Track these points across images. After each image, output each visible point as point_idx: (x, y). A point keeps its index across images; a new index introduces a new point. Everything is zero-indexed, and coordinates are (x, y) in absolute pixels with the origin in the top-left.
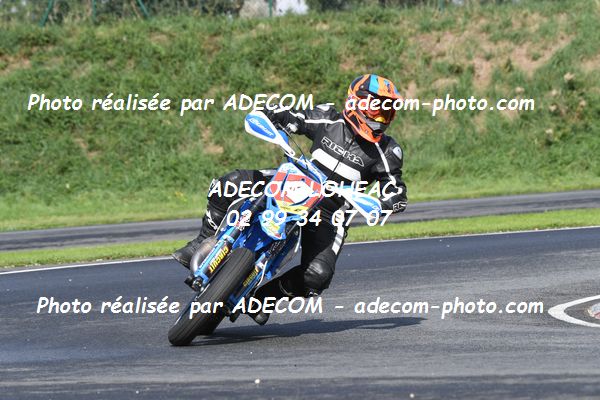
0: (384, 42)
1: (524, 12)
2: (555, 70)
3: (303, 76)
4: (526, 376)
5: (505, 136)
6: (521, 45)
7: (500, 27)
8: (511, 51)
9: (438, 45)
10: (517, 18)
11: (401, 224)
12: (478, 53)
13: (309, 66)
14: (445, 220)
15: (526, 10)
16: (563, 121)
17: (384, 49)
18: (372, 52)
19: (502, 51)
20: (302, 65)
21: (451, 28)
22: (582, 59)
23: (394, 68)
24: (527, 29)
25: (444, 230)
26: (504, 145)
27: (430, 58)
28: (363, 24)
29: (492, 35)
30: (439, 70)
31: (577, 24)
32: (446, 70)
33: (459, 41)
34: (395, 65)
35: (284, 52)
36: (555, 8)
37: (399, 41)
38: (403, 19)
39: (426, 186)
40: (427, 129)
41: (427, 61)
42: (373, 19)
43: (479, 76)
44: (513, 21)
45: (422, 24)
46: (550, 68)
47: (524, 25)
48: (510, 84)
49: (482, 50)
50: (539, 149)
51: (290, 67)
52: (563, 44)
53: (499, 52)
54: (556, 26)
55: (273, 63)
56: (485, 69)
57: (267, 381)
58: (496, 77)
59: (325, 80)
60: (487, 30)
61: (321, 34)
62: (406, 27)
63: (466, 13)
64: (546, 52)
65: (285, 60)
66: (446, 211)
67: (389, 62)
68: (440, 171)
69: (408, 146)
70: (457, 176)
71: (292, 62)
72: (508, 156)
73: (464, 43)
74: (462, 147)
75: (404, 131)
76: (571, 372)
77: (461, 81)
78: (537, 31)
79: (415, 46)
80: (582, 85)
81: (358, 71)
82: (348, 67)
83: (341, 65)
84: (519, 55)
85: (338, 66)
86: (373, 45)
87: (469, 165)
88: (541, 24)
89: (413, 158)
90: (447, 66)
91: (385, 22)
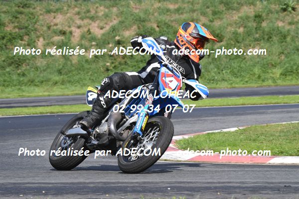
0: (27, 17)
1: (96, 6)
2: (111, 34)
4: (99, 183)
5: (86, 66)
6: (95, 22)
7: (85, 13)
8: (90, 24)
9: (54, 20)
10: (93, 8)
11: (36, 107)
12: (74, 24)
14: (57, 106)
15: (97, 5)
16: (115, 59)
17: (27, 20)
18: (21, 22)
19: (86, 24)
21: (61, 12)
22: (124, 30)
23: (32, 30)
24: (98, 14)
25: (57, 111)
26: (86, 70)
27: (50, 26)
28: (17, 8)
29: (81, 16)
30: (55, 32)
31: (122, 13)
32: (58, 32)
33: (65, 19)
34: (33, 29)
36: (111, 4)
37: (35, 17)
38: (37, 6)
39: (47, 89)
40: (49, 61)
41: (49, 28)
42: (22, 6)
43: (74, 36)
44: (91, 10)
45: (46, 9)
46: (109, 33)
47: (96, 12)
48: (89, 40)
49: (76, 23)
50: (103, 73)
52: (115, 22)
53: (84, 25)
54: (112, 13)
56: (77, 33)
58: (83, 37)
60: (78, 13)
62: (38, 10)
63: (68, 5)
64: (106, 25)
66: (57, 101)
67: (30, 27)
68: (55, 82)
69: (39, 69)
70: (63, 84)
72: (88, 76)
73: (67, 20)
74: (65, 70)
75: (37, 62)
76: (120, 181)
77: (66, 38)
78: (103, 15)
79: (43, 20)
80: (124, 42)
81: (14, 31)
82: (9, 29)
83: (5, 28)
84: (94, 27)
85: (4, 28)
86: (22, 19)
87: (69, 79)
88: (105, 12)
89: (42, 75)
90: (59, 30)
91: (28, 7)
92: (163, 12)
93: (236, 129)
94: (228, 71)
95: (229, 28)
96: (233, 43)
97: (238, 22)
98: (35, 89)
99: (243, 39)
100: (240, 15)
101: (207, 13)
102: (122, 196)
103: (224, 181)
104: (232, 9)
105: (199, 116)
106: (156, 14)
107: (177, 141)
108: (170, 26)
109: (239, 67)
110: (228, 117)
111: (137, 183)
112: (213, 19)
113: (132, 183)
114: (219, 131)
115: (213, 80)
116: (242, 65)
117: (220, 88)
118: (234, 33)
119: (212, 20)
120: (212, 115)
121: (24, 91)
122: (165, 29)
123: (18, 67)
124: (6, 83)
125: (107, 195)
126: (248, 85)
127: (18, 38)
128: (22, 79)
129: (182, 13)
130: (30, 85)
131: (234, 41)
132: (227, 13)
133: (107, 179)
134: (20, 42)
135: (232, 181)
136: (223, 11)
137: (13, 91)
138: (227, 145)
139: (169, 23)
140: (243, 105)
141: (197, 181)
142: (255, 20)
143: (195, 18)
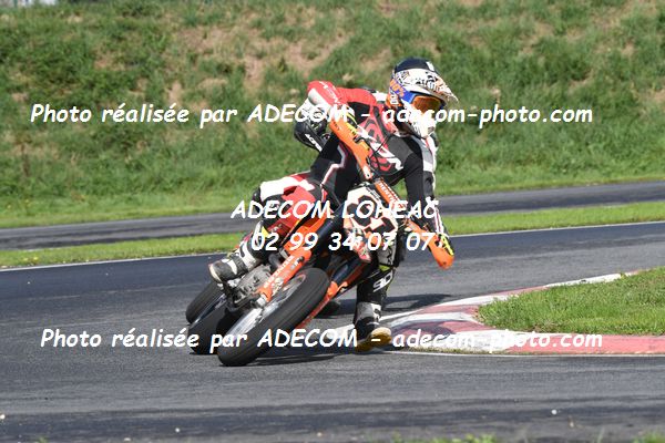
0: (144, 37)
1: (298, 6)
2: (333, 70)
3: (54, 74)
5: (279, 143)
6: (296, 42)
7: (272, 23)
8: (285, 49)
9: (204, 41)
10: (291, 12)
11: (167, 240)
12: (248, 50)
13: (61, 63)
14: (214, 236)
15: (301, 4)
17: (144, 45)
18: (131, 49)
19: (275, 48)
20: (52, 62)
21: (219, 23)
22: (361, 59)
23: (157, 67)
24: (302, 26)
25: (213, 246)
26: (279, 153)
27: (196, 56)
28: (121, 18)
29: (264, 31)
30: (207, 69)
31: (356, 20)
32: (214, 69)
33: (228, 38)
34: (157, 62)
35: (32, 47)
36: (332, 1)
37: (161, 36)
38: (166, 11)
39: (192, 198)
40: (194, 134)
41: (193, 59)
42: (131, 11)
43: (250, 76)
44: (287, 15)
45: (186, 18)
46: (328, 68)
47: (298, 20)
48: (284, 85)
49: (253, 47)
51: (39, 64)
52: (342, 42)
53: (272, 50)
54: (333, 22)
55: (19, 59)
56: (256, 69)
57: (13, 416)
58: (269, 78)
59: (78, 80)
60: (259, 25)
61: (74, 27)
62: (168, 21)
63: (235, 7)
64: (322, 50)
65: (32, 56)
66: (214, 226)
67: (150, 59)
68: (208, 180)
69: (172, 153)
70: (227, 186)
71: (41, 58)
72: (282, 165)
73: (234, 40)
74: (233, 154)
75: (168, 137)
77: (231, 83)
78: (313, 27)
79: (179, 42)
81: (116, 70)
82: (104, 64)
83: (96, 62)
84: (294, 54)
85: (93, 63)
86: (132, 41)
87: (240, 174)
88: (317, 20)
89: (179, 166)
90: (215, 64)
91: (145, 15)
92: (448, 15)
93: (618, 276)
94: (601, 146)
95: (601, 47)
96: (611, 81)
97: (621, 33)
98: (163, 199)
99: (633, 72)
100: (625, 17)
101: (549, 15)
102: (353, 435)
103: (587, 395)
104: (606, 4)
105: (533, 250)
106: (433, 21)
107: (481, 307)
108: (464, 47)
109: (625, 134)
110: (598, 250)
111: (387, 404)
112: (564, 29)
113: (378, 405)
114: (578, 282)
115: (566, 167)
116: (633, 131)
117: (583, 185)
118: (611, 58)
119: (561, 30)
120: (563, 246)
121: (139, 204)
122: (455, 54)
123: (125, 149)
124: (101, 188)
125: (319, 434)
126: (647, 175)
127: (126, 84)
128: (134, 176)
129: (493, 18)
130: (153, 189)
131: (612, 77)
132: (597, 14)
133: (322, 398)
134: (130, 93)
135: (604, 395)
136: (586, 9)
137: (116, 204)
138: (595, 314)
139: (465, 40)
140: (633, 220)
141: (524, 396)
142: (659, 28)
143: (522, 26)
